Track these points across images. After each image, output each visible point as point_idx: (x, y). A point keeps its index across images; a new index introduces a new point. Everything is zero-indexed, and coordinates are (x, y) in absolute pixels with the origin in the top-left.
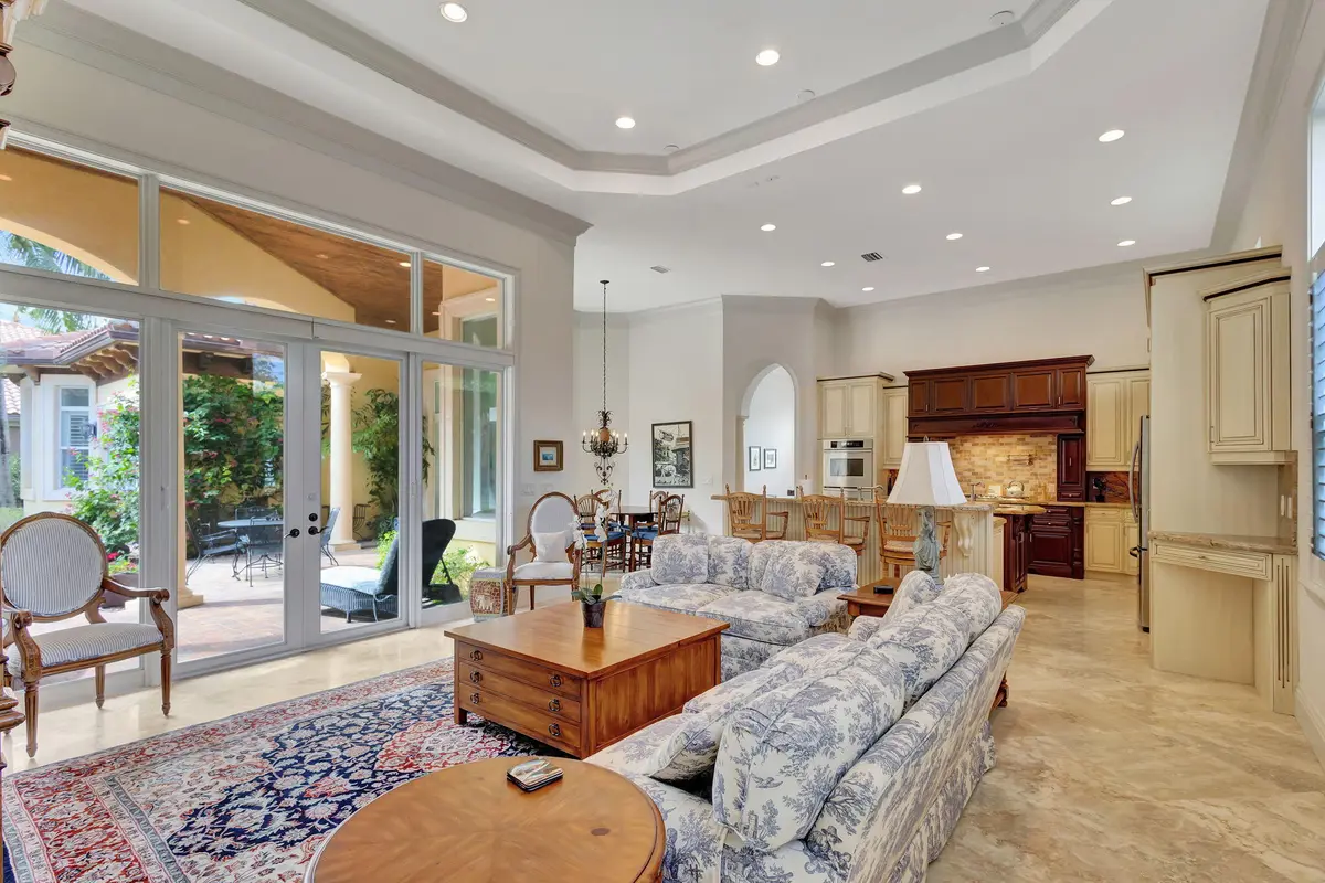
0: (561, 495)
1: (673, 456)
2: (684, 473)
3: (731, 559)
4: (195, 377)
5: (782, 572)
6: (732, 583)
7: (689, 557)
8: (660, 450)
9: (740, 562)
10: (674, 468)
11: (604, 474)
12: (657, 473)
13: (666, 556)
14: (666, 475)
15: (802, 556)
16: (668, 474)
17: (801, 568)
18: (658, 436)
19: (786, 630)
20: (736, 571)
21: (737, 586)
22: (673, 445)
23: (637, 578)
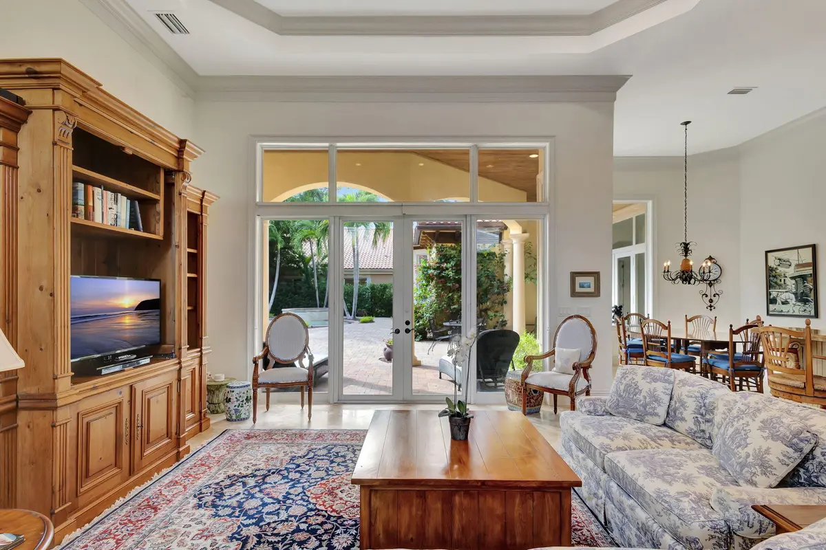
0: (581, 317)
1: (791, 284)
2: (805, 302)
3: (691, 405)
4: (453, 245)
5: (732, 438)
6: (693, 435)
7: (644, 393)
8: (775, 277)
9: (703, 411)
10: (793, 296)
11: (711, 301)
12: (772, 301)
13: (622, 387)
14: (783, 303)
15: (766, 425)
16: (784, 303)
17: (757, 440)
18: (772, 263)
19: (678, 522)
20: (697, 422)
21: (699, 440)
22: (791, 272)
23: (587, 403)
